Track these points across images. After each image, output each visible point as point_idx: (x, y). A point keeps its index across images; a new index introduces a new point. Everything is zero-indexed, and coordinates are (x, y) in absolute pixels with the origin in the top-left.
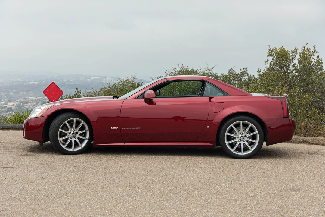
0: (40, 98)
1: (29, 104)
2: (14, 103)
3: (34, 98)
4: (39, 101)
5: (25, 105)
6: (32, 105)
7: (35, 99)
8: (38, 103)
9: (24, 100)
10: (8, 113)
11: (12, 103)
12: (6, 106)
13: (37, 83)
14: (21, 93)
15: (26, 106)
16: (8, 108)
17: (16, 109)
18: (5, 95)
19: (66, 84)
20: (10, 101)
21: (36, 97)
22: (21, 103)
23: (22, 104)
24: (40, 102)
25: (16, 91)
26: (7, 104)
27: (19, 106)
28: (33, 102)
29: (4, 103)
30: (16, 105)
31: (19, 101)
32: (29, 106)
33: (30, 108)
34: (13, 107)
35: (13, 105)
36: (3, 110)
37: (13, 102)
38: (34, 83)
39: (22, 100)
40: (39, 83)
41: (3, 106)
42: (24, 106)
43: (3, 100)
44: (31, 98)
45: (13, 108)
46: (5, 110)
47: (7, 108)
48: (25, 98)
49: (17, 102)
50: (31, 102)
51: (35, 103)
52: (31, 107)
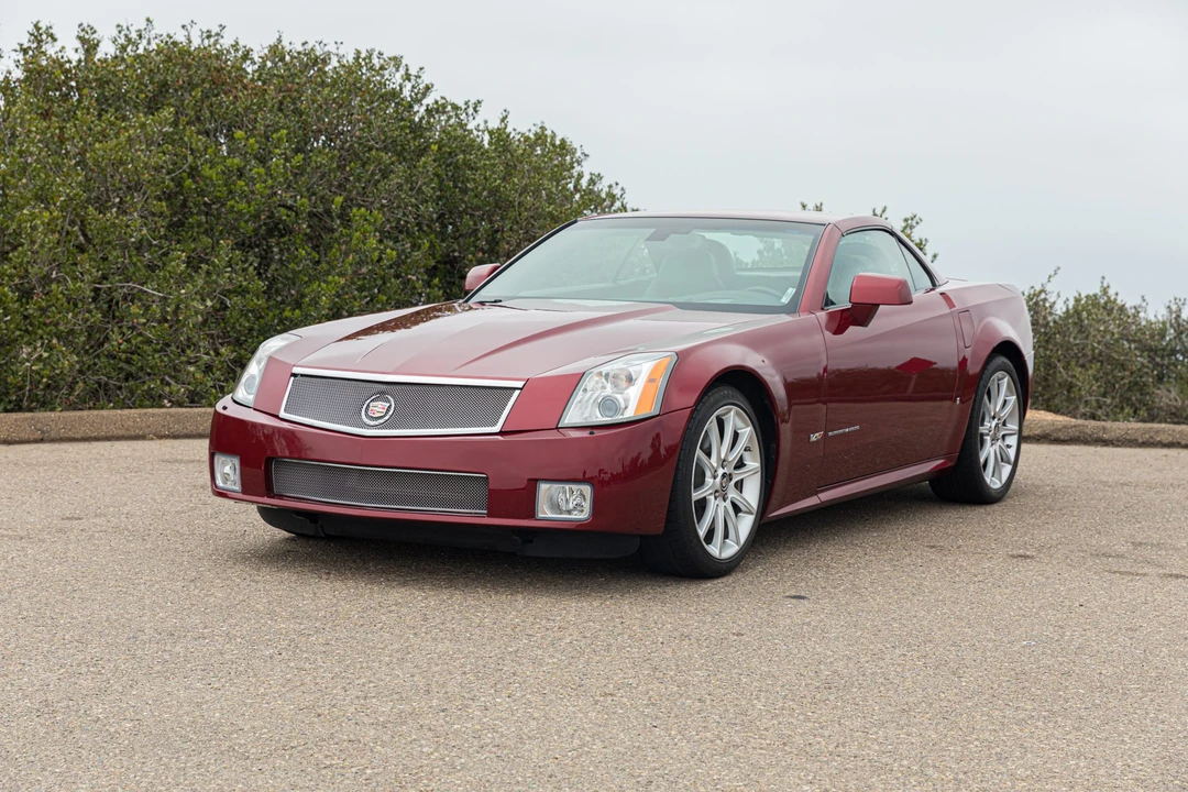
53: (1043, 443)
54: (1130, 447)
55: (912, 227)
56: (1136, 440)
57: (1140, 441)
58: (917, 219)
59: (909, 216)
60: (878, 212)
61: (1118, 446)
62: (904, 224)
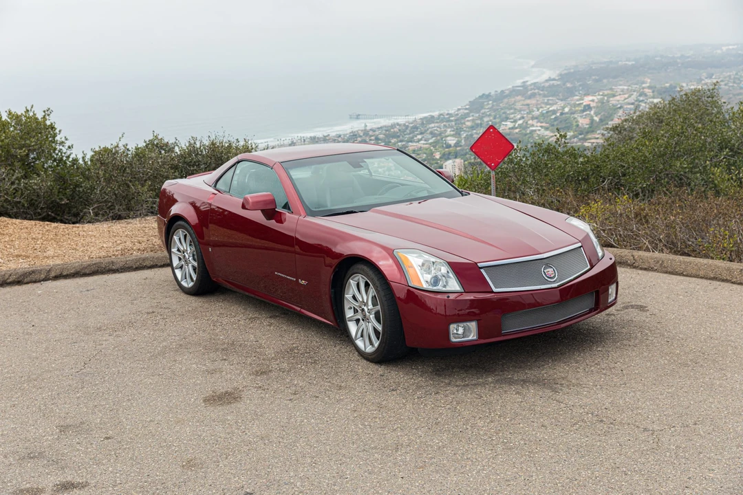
0: (636, 86)
1: (618, 98)
2: (595, 98)
3: (626, 88)
4: (634, 91)
5: (611, 99)
6: (623, 99)
7: (628, 89)
8: (632, 94)
9: (609, 92)
10: (585, 113)
11: (591, 98)
12: (581, 102)
13: (630, 63)
14: (605, 81)
15: (613, 101)
16: (585, 106)
17: (597, 107)
18: (580, 85)
19: (678, 61)
20: (587, 95)
21: (629, 86)
22: (606, 96)
23: (606, 98)
24: (635, 93)
25: (597, 78)
26: (583, 100)
27: (601, 102)
28: (623, 94)
29: (578, 97)
30: (596, 101)
31: (601, 93)
32: (618, 101)
33: (620, 104)
34: (591, 103)
35: (593, 101)
36: (577, 108)
37: (593, 96)
38: (627, 63)
39: (606, 92)
40: (634, 63)
41: (577, 103)
42: (609, 102)
43: (577, 93)
44: (621, 87)
45: (593, 104)
46: (580, 109)
47: (583, 106)
48: (611, 89)
49: (599, 95)
50: (620, 95)
51: (626, 96)
52: (620, 102)
53: (77, 277)
54: (129, 271)
55: (49, 115)
56: (132, 267)
57: (134, 267)
58: (50, 110)
59: (46, 109)
60: (29, 108)
61: (122, 272)
62: (44, 114)
